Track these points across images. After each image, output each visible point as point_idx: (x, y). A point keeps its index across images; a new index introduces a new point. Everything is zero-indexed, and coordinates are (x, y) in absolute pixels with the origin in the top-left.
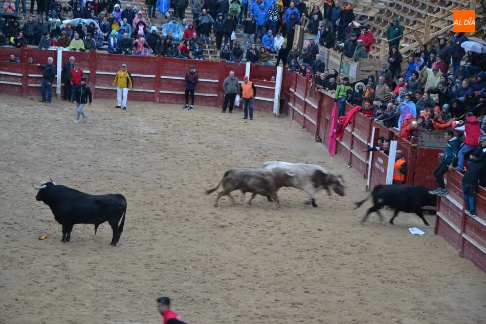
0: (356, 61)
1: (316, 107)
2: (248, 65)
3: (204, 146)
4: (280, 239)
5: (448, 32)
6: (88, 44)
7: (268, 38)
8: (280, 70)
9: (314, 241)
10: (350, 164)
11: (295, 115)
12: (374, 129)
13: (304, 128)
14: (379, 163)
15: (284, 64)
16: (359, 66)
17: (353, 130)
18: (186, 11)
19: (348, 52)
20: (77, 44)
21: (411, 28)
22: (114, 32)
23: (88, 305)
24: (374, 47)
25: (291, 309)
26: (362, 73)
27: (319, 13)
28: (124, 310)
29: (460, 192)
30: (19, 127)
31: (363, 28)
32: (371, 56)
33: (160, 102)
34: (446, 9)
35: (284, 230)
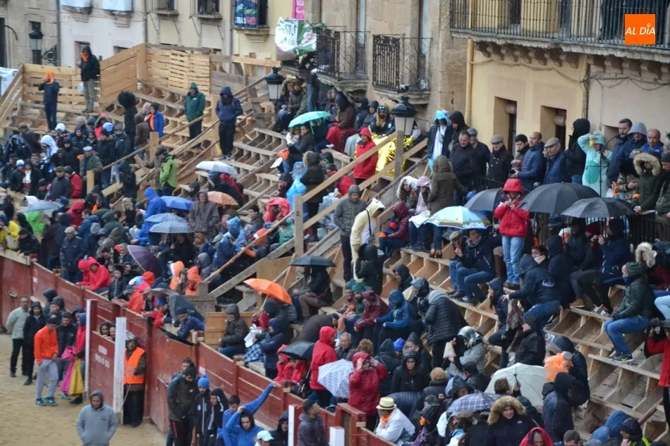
5: (185, 154)
12: (88, 303)
14: (101, 355)
29: (225, 384)
34: (178, 120)
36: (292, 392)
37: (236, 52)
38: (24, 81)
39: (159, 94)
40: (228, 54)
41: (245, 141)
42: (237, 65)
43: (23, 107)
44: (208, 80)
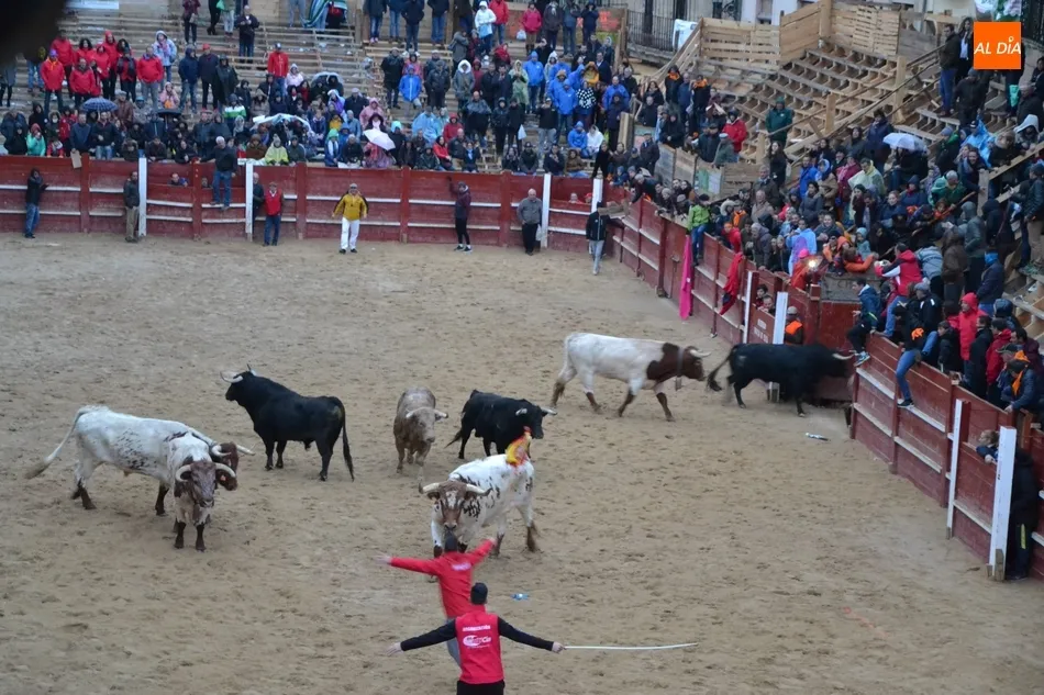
0: (718, 167)
1: (658, 242)
2: (547, 178)
3: (480, 309)
4: (605, 453)
5: (864, 119)
6: (294, 154)
7: (577, 135)
8: (598, 184)
9: (660, 455)
10: (714, 331)
11: (624, 257)
12: (750, 274)
13: (638, 276)
14: (760, 329)
15: (605, 175)
16: (725, 173)
17: (717, 277)
18: (447, 96)
19: (706, 153)
20: (276, 154)
21: (804, 113)
22: (333, 132)
23: (306, 564)
24: (747, 145)
25: (626, 564)
26: (729, 185)
27: (658, 93)
28: (362, 571)
29: (889, 370)
30: (189, 287)
31: (730, 114)
32: (742, 159)
33: (409, 241)
34: (859, 82)
35: (612, 440)
36: (961, 384)
37: (929, 8)
38: (701, 36)
39: (842, 52)
40: (920, 10)
41: (931, 108)
42: (930, 23)
43: (698, 63)
44: (896, 38)
